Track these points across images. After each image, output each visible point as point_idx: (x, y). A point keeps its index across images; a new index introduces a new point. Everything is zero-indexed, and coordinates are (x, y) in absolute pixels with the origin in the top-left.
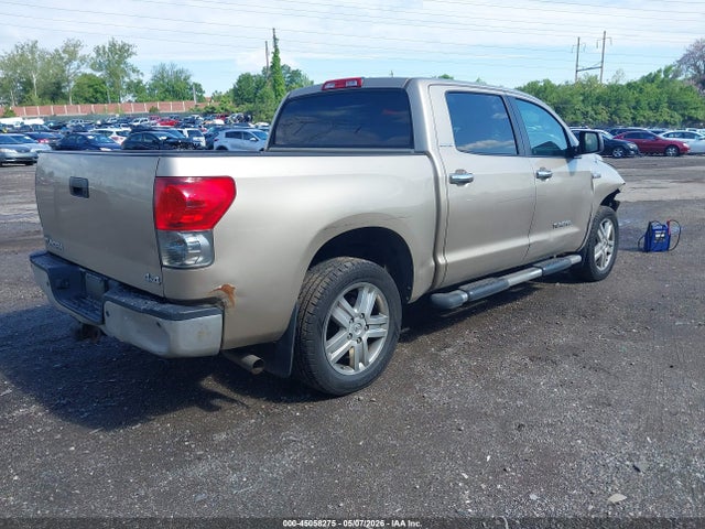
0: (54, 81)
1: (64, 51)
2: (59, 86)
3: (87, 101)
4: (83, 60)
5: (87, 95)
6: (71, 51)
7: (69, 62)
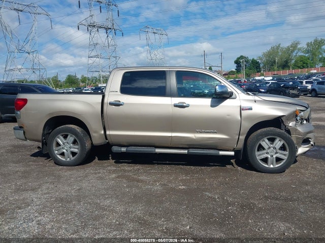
0: (285, 60)
1: (291, 47)
2: (287, 62)
3: (299, 67)
4: (299, 50)
5: (299, 65)
6: (294, 46)
7: (293, 51)
